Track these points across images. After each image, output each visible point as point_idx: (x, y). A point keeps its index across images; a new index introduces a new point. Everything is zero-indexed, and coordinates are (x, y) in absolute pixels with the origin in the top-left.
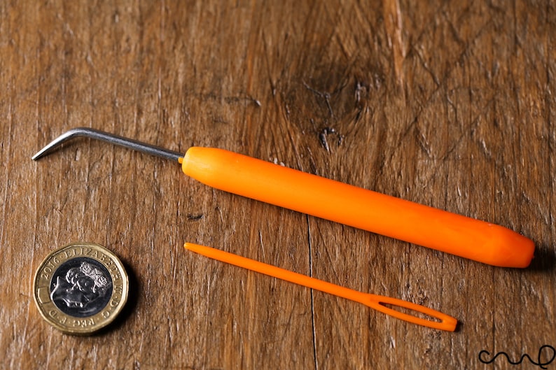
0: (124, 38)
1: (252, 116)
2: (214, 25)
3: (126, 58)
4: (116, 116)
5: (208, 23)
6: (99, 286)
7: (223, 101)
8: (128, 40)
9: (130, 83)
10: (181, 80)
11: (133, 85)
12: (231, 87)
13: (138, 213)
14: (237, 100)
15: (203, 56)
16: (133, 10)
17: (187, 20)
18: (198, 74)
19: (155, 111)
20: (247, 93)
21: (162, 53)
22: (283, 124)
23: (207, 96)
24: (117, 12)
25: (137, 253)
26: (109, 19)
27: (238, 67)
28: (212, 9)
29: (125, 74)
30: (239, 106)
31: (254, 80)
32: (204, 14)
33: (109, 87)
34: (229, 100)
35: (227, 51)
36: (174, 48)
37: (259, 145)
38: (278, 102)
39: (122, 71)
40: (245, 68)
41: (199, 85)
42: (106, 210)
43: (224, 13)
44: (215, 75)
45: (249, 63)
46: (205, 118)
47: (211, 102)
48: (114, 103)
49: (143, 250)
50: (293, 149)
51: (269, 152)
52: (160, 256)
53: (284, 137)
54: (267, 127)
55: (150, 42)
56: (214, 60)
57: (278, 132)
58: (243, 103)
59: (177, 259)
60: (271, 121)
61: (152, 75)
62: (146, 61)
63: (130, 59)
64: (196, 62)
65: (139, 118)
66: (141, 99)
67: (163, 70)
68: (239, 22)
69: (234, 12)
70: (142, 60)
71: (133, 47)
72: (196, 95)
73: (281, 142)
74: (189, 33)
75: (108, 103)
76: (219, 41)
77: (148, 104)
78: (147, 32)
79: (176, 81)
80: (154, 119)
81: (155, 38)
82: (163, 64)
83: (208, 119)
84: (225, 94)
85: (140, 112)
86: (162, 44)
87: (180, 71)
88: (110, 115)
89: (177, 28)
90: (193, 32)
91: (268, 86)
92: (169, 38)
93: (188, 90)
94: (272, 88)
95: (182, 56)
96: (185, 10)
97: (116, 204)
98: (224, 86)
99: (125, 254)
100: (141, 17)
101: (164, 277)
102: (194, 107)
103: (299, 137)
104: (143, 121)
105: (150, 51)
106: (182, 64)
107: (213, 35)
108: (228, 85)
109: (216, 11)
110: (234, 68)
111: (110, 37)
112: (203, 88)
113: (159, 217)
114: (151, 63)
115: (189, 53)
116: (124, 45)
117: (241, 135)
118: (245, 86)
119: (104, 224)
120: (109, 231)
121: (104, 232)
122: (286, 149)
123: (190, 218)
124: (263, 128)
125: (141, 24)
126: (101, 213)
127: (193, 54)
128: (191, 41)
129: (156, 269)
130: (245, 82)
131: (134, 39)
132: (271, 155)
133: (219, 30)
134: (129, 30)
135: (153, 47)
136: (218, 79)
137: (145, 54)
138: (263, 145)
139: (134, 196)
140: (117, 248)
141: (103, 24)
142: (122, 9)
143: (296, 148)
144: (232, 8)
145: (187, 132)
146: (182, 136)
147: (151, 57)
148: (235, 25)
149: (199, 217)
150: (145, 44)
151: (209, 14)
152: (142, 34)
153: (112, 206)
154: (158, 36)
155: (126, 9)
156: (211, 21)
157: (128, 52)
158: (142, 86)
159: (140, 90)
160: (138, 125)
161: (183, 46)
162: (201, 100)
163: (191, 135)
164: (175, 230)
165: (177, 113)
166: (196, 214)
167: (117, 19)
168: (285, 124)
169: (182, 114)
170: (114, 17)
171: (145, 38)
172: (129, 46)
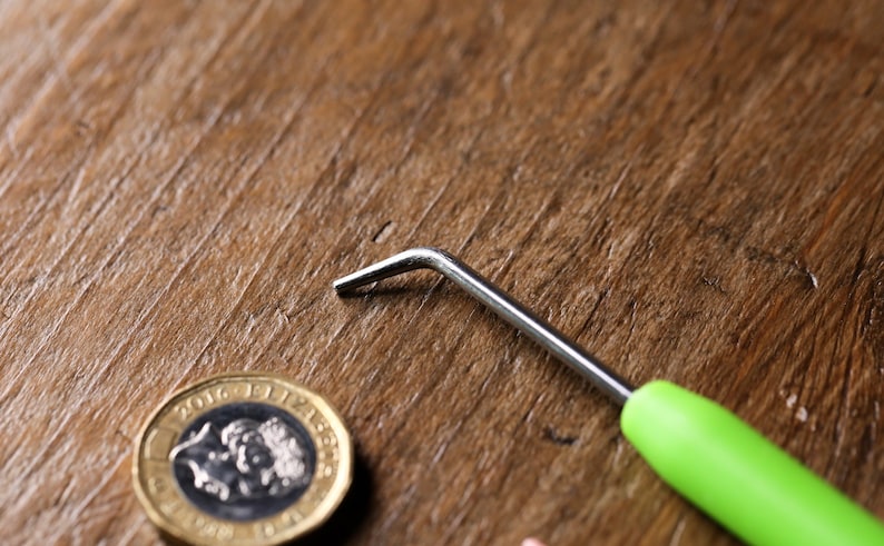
0: (600, 67)
1: (787, 300)
2: (800, 112)
3: (583, 104)
4: (502, 196)
5: (789, 102)
6: (281, 473)
7: (740, 251)
8: (605, 74)
9: (564, 149)
10: (673, 181)
11: (569, 156)
12: (771, 233)
13: (445, 384)
14: (772, 259)
15: (746, 156)
16: (647, 27)
17: (747, 83)
18: (716, 185)
19: (587, 216)
20: (801, 255)
21: (662, 122)
22: (846, 341)
23: (713, 229)
24: (612, 19)
25: (399, 454)
26: (587, 24)
27: (808, 202)
28: (810, 81)
29: (564, 131)
30: (769, 273)
31: (829, 236)
32: (790, 85)
33: (518, 139)
34: (752, 254)
35: (800, 164)
36: (692, 121)
37: (773, 359)
38: (859, 295)
39: (560, 123)
40: (821, 208)
41: (706, 204)
42: (382, 353)
43: (833, 97)
44: (749, 198)
45: (837, 202)
46: (685, 268)
47: (714, 243)
48: (511, 170)
49: (415, 453)
50: (843, 393)
51: (787, 378)
52: (444, 478)
53: (834, 361)
54: (807, 331)
55: (647, 93)
56: (762, 172)
57: (828, 349)
58: (781, 270)
59: (476, 498)
60: (822, 323)
61: (618, 151)
62: (621, 123)
63: (591, 107)
64: (724, 161)
65: (546, 216)
66: (571, 186)
67: (647, 151)
68: (856, 122)
69: (855, 103)
70: (612, 117)
71: (608, 90)
72: (690, 219)
73: (823, 370)
74: (738, 107)
75: (500, 166)
76: (793, 142)
77: (581, 198)
78: (651, 74)
79: (663, 178)
80: (576, 229)
81: (663, 91)
82: (653, 140)
83: (690, 271)
84: (750, 241)
85: (554, 207)
86: (671, 105)
87: (682, 165)
88: (492, 189)
89: (719, 89)
90: (748, 107)
91: (853, 260)
92: (692, 101)
93: (678, 203)
94: (860, 265)
95: (701, 141)
96: (751, 66)
97: (408, 349)
98: (757, 225)
99: (373, 446)
100: (655, 44)
101: (428, 521)
102: (672, 240)
103: (867, 374)
104: (552, 224)
105: (638, 108)
106: (691, 155)
107: (787, 128)
108: (767, 227)
109: (818, 87)
110: (797, 200)
111: (571, 55)
112: (711, 212)
113: (484, 409)
114: (629, 130)
115: (718, 140)
116: (592, 78)
117: (744, 325)
118: (803, 242)
119: (362, 375)
120: (365, 393)
121: (354, 390)
122: (828, 387)
123: (548, 435)
124: (797, 330)
125: (649, 55)
126: (368, 354)
127: (726, 145)
128: (734, 121)
129: (420, 500)
130: (808, 233)
131: (619, 76)
132: (788, 387)
133: (805, 123)
134: (618, 57)
135: (649, 102)
136: (752, 207)
137: (625, 110)
138: (781, 361)
139: (455, 350)
140: (363, 428)
141: (570, 30)
142: (623, 17)
143: (850, 394)
144: (854, 95)
145: (632, 277)
146: (617, 281)
147: (635, 119)
148: (844, 127)
149: (570, 441)
150: (637, 91)
151: (800, 87)
152: (638, 74)
153: (398, 349)
154: (671, 88)
155: (632, 20)
156: (797, 101)
157: (593, 94)
158: (587, 161)
159: (578, 168)
160: (536, 227)
161: (713, 125)
162: (695, 232)
163: (637, 287)
164: (505, 445)
165: (630, 237)
166: (564, 433)
167: (605, 30)
168: (850, 342)
169: (641, 241)
170: (598, 26)
171: (642, 83)
172: (603, 85)
